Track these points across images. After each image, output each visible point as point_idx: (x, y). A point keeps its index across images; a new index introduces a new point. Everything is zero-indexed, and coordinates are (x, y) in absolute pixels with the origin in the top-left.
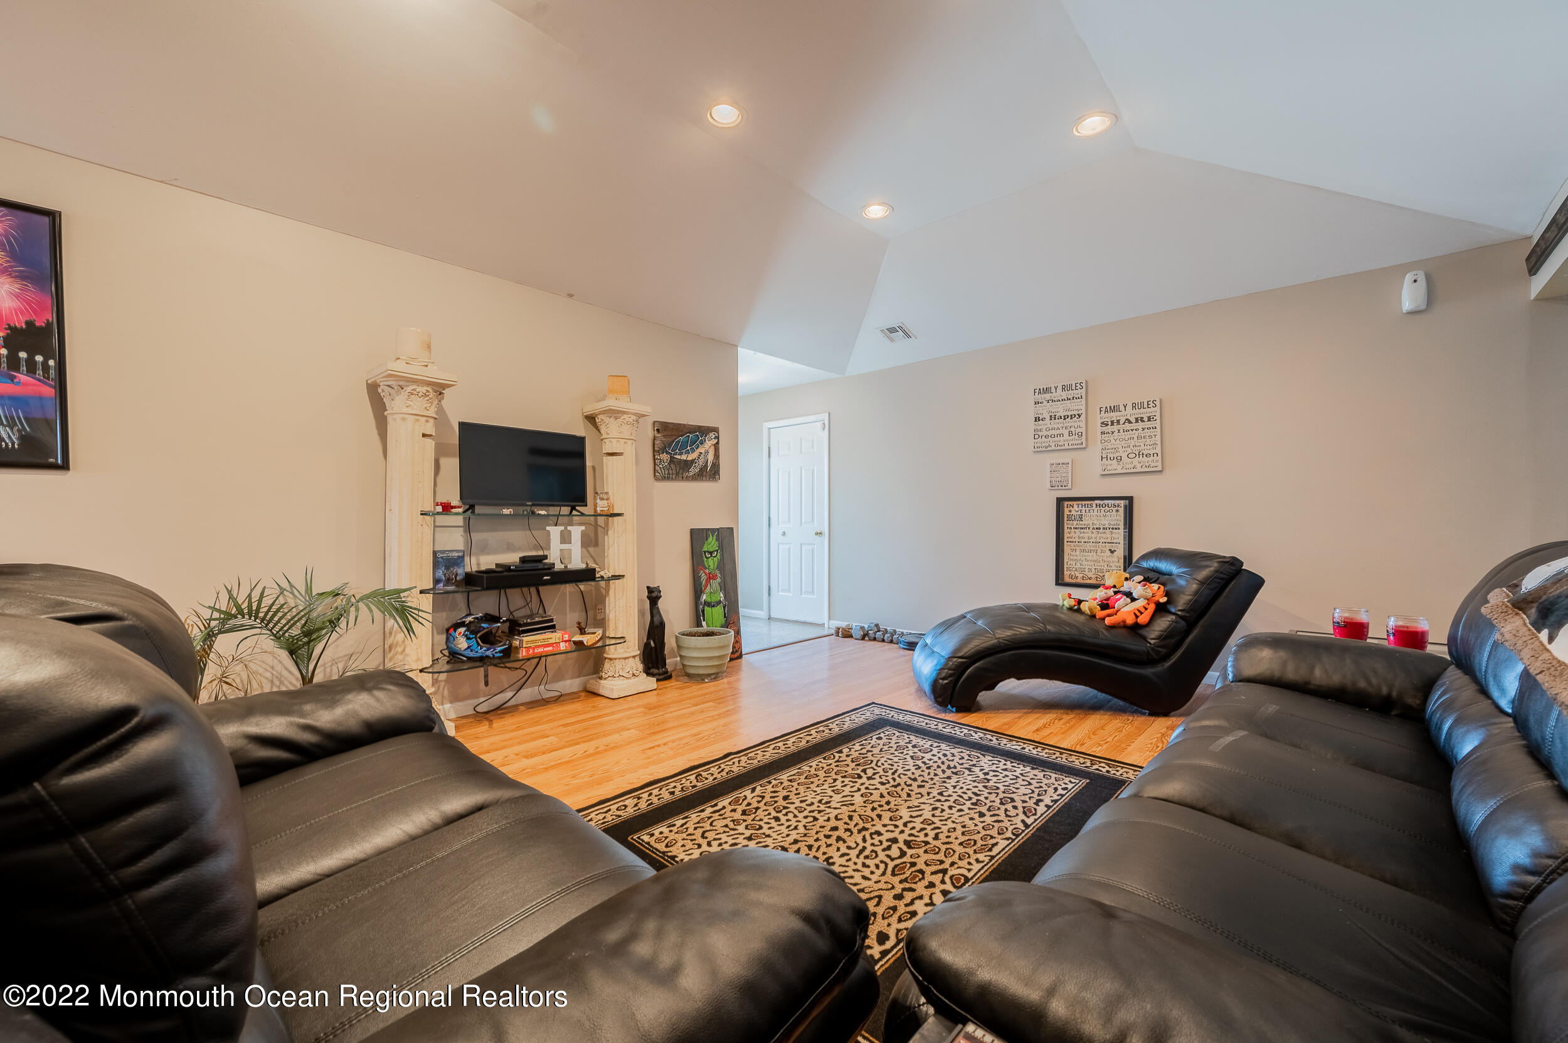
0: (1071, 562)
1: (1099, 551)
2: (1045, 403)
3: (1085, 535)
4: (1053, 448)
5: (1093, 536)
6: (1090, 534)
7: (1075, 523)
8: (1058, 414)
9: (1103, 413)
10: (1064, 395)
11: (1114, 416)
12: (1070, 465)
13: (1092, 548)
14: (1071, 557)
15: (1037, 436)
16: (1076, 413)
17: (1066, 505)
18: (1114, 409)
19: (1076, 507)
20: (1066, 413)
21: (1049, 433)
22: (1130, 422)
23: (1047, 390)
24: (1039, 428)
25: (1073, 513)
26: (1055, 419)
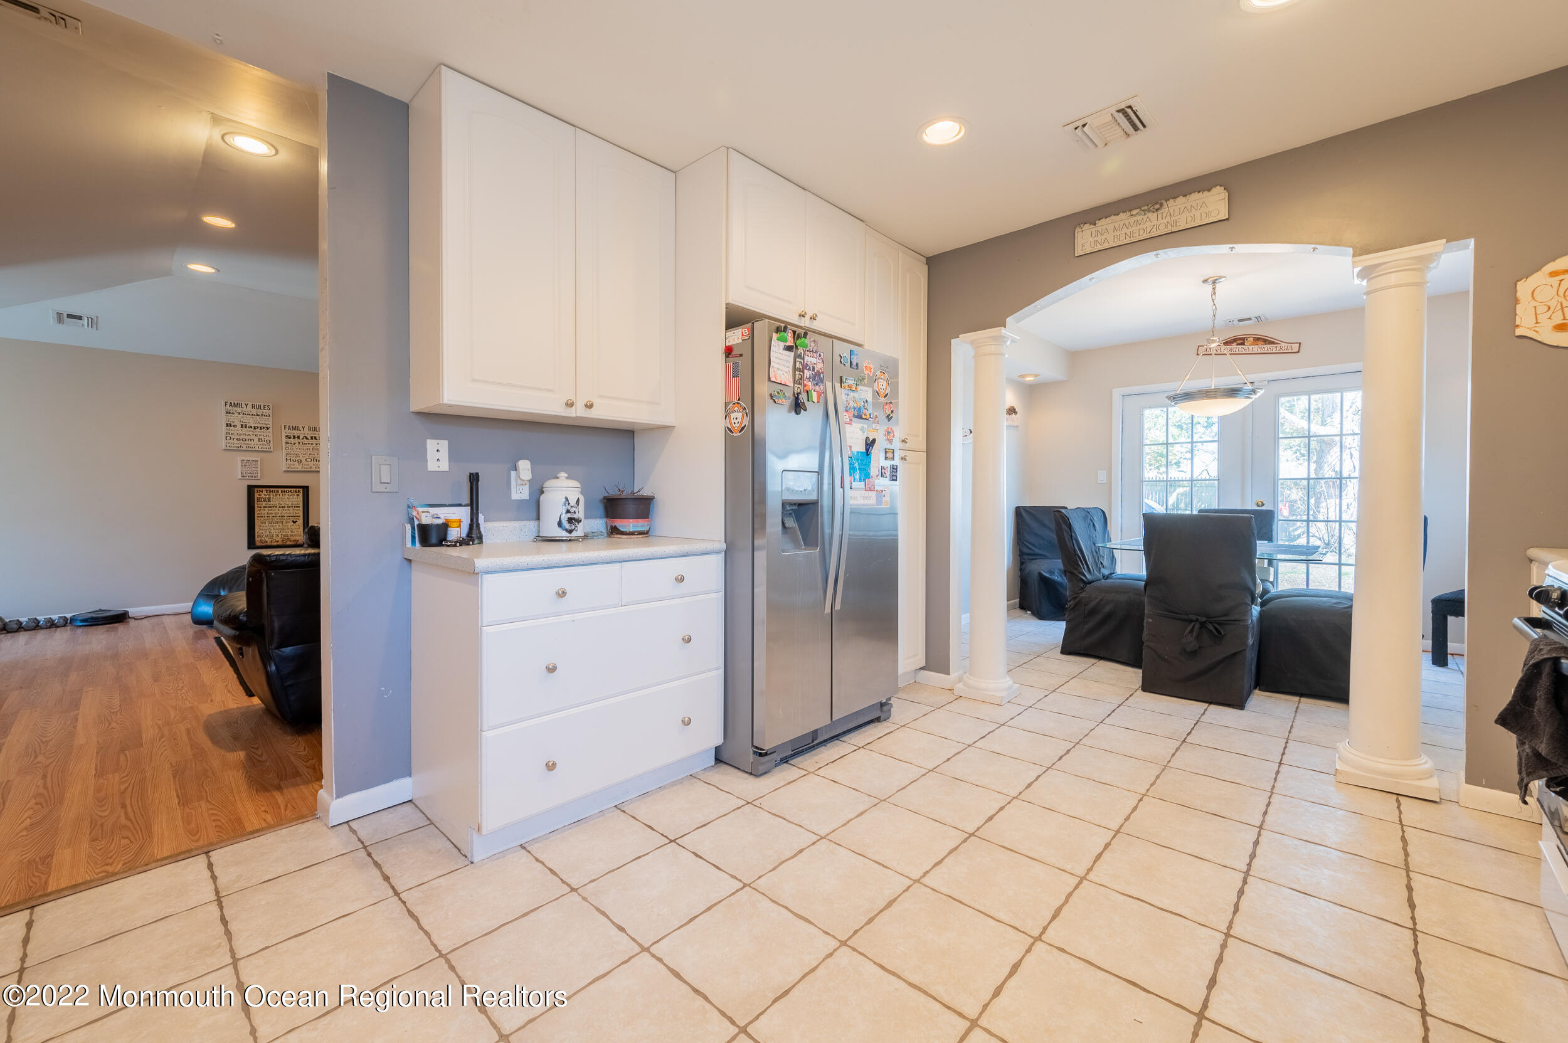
0: (261, 531)
1: (284, 522)
2: (236, 414)
3: (273, 512)
4: (244, 448)
5: (280, 512)
6: (277, 511)
7: (264, 503)
8: (250, 425)
9: (287, 429)
10: (254, 411)
11: (296, 433)
12: (259, 462)
13: (279, 520)
14: (261, 528)
15: (228, 438)
16: (265, 426)
17: (256, 491)
18: (295, 428)
19: (264, 492)
20: (256, 425)
21: (241, 437)
22: (307, 438)
23: (238, 405)
24: (231, 432)
25: (263, 496)
26: (246, 427)
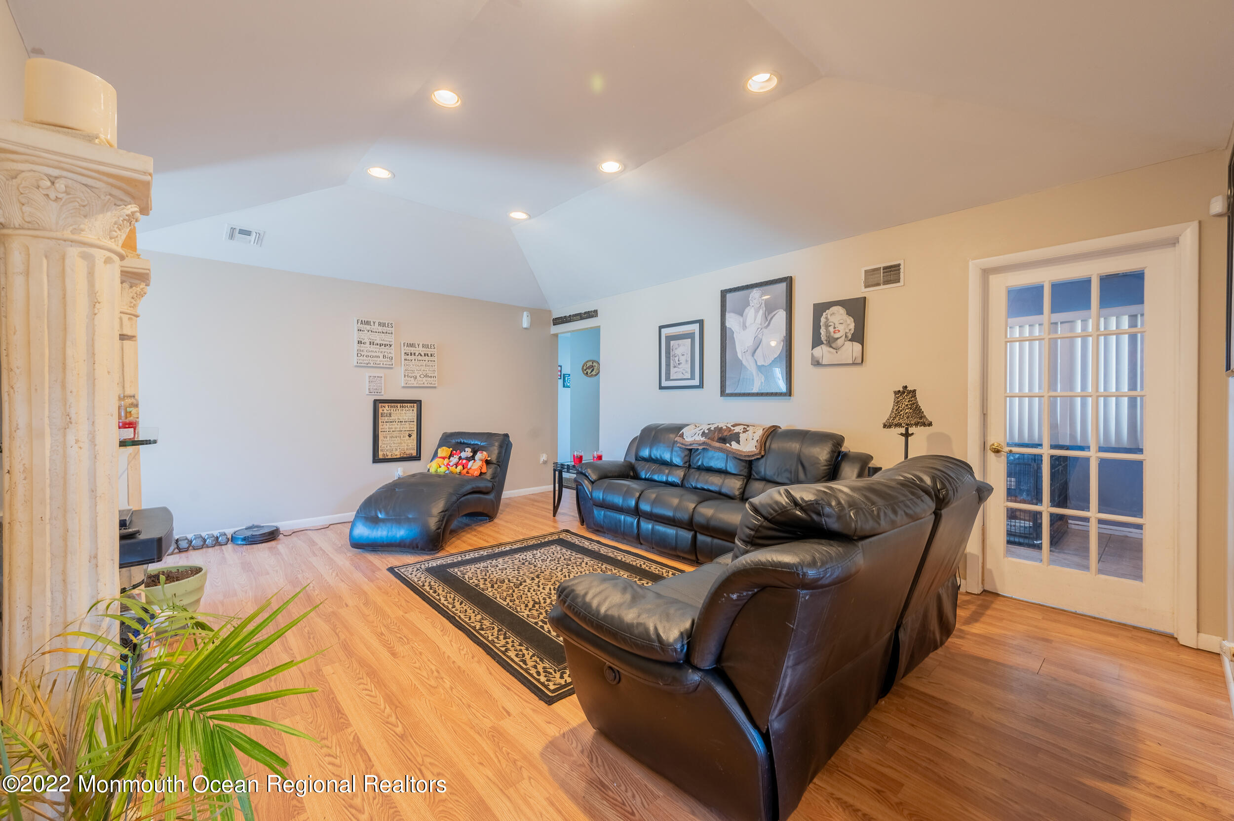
0: (383, 446)
1: (402, 436)
2: (366, 332)
3: (393, 427)
4: (372, 365)
5: (398, 427)
6: (396, 426)
7: (386, 418)
8: (376, 342)
9: (406, 346)
10: (380, 329)
11: (412, 350)
12: (383, 378)
13: (398, 435)
14: (384, 442)
15: (359, 355)
16: (388, 343)
17: (380, 406)
18: (412, 345)
19: (387, 407)
20: (382, 342)
21: (370, 354)
22: (421, 355)
23: (368, 323)
24: (362, 349)
25: (385, 411)
26: (373, 344)
